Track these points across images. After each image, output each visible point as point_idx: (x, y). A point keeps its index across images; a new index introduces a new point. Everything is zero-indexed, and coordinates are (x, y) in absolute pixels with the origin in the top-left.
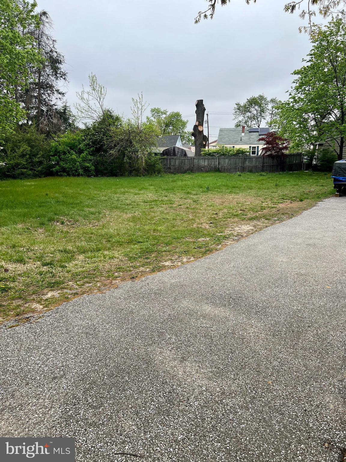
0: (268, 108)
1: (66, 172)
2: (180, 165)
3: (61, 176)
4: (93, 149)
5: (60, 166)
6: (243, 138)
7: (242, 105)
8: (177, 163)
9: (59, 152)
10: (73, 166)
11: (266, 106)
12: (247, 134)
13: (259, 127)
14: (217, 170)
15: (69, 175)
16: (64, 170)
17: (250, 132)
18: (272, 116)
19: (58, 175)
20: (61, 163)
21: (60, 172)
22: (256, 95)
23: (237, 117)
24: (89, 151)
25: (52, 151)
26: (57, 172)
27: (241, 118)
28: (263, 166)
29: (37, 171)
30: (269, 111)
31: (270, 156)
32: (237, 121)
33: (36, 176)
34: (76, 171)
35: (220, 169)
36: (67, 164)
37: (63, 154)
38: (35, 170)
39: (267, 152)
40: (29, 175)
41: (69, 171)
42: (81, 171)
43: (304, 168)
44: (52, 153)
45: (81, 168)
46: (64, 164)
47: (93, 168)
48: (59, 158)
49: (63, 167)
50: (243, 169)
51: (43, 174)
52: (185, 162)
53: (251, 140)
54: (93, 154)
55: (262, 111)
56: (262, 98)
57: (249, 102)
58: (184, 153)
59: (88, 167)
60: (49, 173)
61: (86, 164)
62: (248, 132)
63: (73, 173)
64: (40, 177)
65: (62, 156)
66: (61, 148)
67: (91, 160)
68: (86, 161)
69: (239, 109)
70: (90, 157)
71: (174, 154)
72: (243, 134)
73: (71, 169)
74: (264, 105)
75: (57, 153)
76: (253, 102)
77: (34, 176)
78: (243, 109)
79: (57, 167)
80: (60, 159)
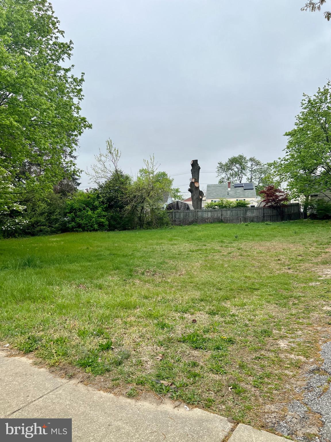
0: (247, 166)
1: (82, 228)
2: (185, 217)
3: (77, 231)
4: (106, 206)
5: (75, 223)
6: (230, 193)
7: (224, 164)
8: (182, 216)
9: (75, 209)
10: (89, 222)
11: (246, 164)
12: (233, 189)
13: (240, 182)
14: (220, 221)
15: (84, 230)
16: (79, 226)
17: (235, 187)
18: (252, 172)
19: (74, 231)
20: (77, 220)
21: (76, 227)
22: (236, 155)
23: (220, 174)
24: (102, 208)
25: (68, 209)
26: (73, 228)
27: (223, 175)
28: (264, 217)
29: (54, 228)
30: (249, 169)
31: (270, 207)
32: (220, 178)
33: (53, 233)
34: (91, 226)
35: (223, 220)
36: (82, 220)
37: (79, 211)
38: (52, 227)
39: (268, 204)
40: (47, 232)
41: (85, 227)
42: (96, 226)
43: (302, 217)
44: (67, 211)
45: (96, 223)
46: (80, 221)
47: (107, 223)
48: (75, 214)
49: (78, 223)
50: (245, 220)
51: (59, 230)
52: (189, 214)
53: (237, 194)
54: (106, 210)
55: (243, 168)
56: (241, 157)
57: (231, 161)
58: (187, 207)
59: (103, 222)
60: (64, 229)
61: (101, 220)
62: (233, 187)
63: (88, 228)
64: (57, 233)
65: (78, 213)
66: (76, 206)
67: (104, 216)
68: (100, 217)
69: (221, 168)
70: (104, 213)
71: (178, 208)
72: (229, 189)
73: (87, 224)
74: (244, 163)
75: (72, 210)
76: (234, 161)
77: (52, 233)
78: (225, 168)
79: (73, 223)
80: (76, 216)
